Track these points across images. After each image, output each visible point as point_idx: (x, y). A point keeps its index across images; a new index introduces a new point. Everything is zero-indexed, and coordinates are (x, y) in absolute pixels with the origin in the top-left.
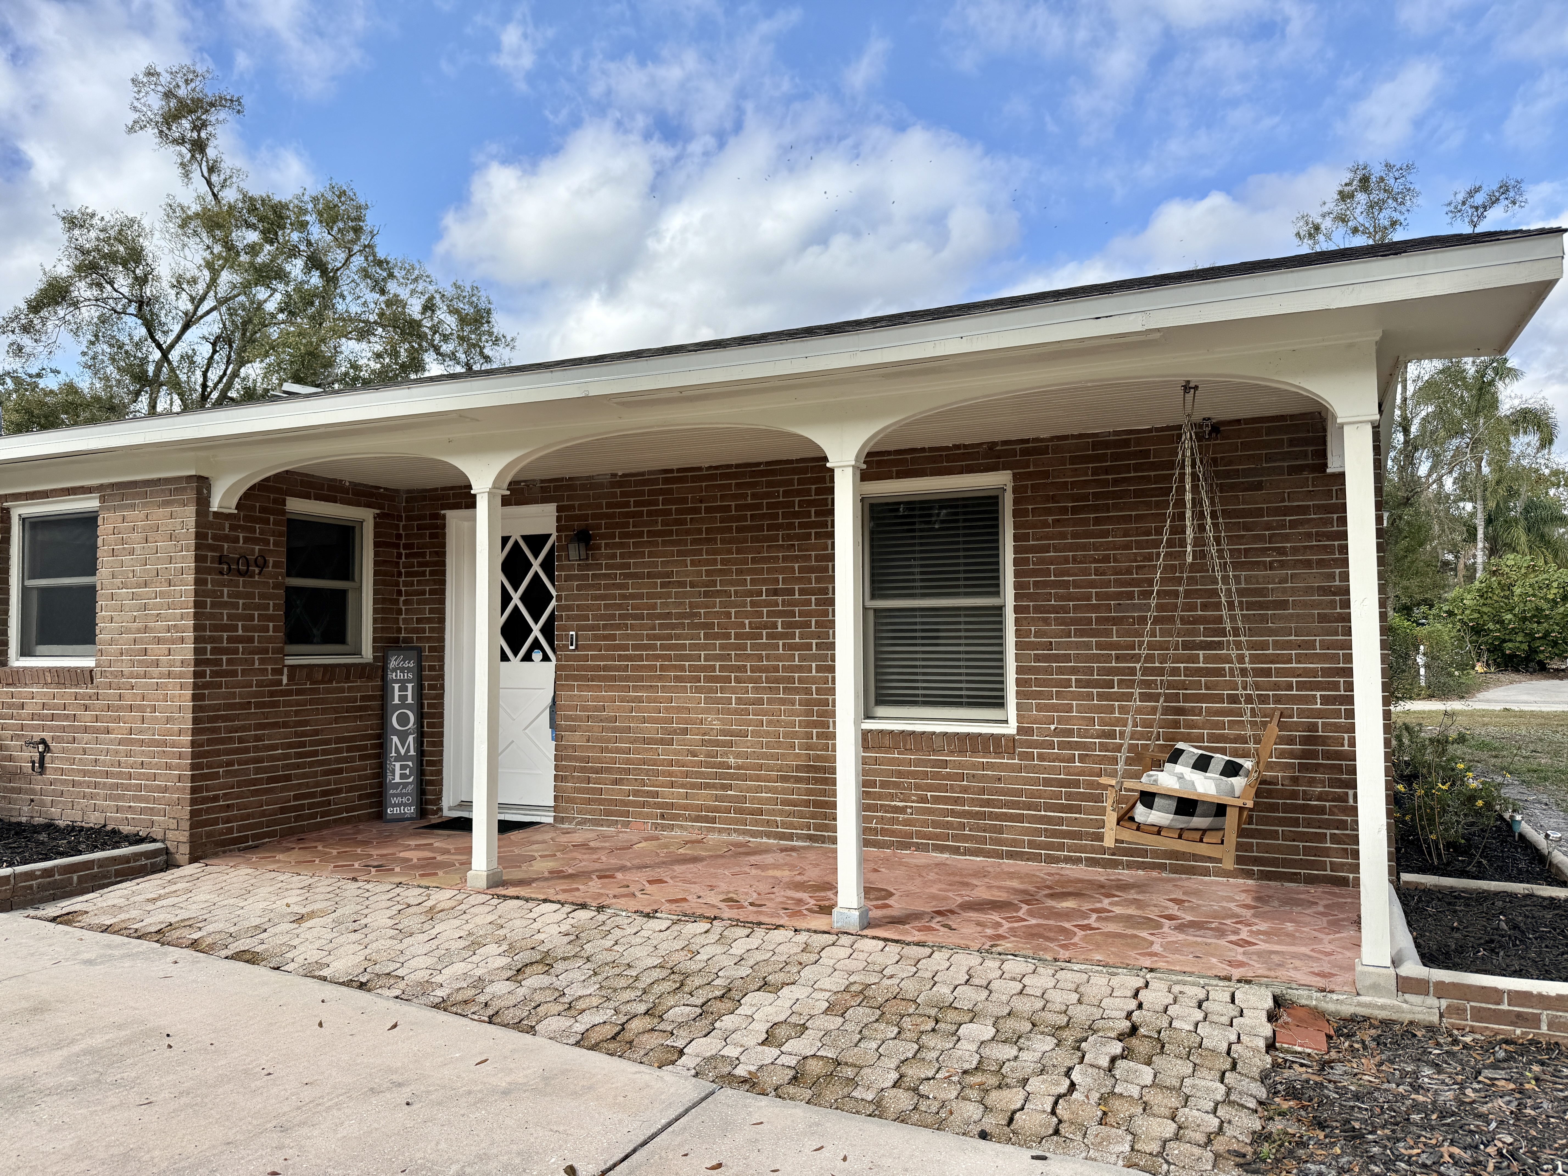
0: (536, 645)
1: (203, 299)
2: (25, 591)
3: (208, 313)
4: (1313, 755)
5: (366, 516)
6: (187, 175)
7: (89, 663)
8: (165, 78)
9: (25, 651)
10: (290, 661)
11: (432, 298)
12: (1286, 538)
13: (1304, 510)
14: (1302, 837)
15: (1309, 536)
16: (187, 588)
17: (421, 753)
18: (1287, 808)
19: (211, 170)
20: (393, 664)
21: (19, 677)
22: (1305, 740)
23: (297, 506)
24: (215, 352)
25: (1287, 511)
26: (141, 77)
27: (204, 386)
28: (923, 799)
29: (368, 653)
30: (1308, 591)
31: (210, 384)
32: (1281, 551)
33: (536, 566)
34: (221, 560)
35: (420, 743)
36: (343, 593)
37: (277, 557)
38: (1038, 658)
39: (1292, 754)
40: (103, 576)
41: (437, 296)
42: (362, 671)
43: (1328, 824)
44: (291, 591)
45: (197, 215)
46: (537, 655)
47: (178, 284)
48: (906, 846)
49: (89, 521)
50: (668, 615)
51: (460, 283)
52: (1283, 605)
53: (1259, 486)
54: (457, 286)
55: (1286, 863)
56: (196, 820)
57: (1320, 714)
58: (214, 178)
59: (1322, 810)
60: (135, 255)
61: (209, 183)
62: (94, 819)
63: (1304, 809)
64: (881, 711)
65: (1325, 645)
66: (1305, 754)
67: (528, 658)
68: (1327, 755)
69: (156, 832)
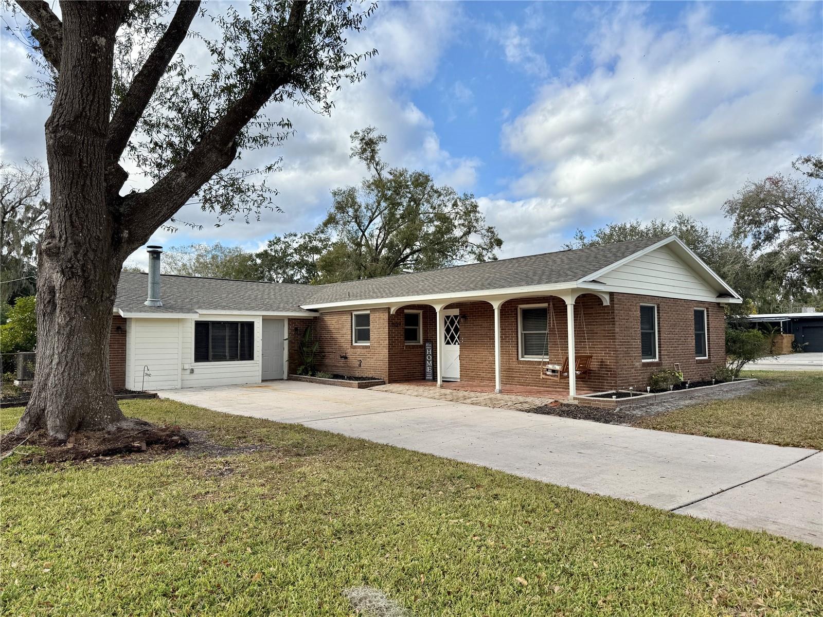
0: (456, 341)
1: (375, 212)
2: (355, 329)
3: (377, 216)
4: (602, 365)
5: (421, 312)
6: (369, 168)
7: (369, 344)
8: (361, 134)
9: (356, 342)
10: (406, 344)
11: (456, 201)
12: (597, 319)
13: (600, 313)
14: (601, 382)
15: (601, 319)
16: (386, 330)
17: (433, 365)
18: (598, 376)
19: (377, 165)
20: (427, 345)
21: (355, 347)
22: (601, 362)
23: (406, 311)
24: (380, 232)
25: (598, 313)
26: (353, 135)
27: (377, 244)
28: (532, 375)
29: (421, 343)
30: (601, 330)
31: (379, 243)
32: (596, 322)
33: (456, 323)
34: (393, 324)
35: (433, 363)
36: (416, 329)
37: (403, 322)
38: (553, 344)
39: (599, 365)
40: (371, 327)
41: (458, 200)
42: (420, 346)
43: (604, 380)
44: (406, 329)
45: (372, 183)
46: (457, 343)
47: (367, 207)
48: (528, 386)
49: (368, 316)
50: (482, 334)
51: (466, 193)
52: (597, 333)
53: (592, 308)
54: (465, 195)
55: (598, 388)
56: (390, 375)
57: (603, 356)
58: (378, 167)
59: (604, 377)
60: (354, 203)
61: (376, 169)
62: (370, 376)
63: (601, 376)
64: (526, 356)
65: (604, 342)
66: (601, 365)
67: (455, 344)
68: (605, 365)
69: (382, 378)
